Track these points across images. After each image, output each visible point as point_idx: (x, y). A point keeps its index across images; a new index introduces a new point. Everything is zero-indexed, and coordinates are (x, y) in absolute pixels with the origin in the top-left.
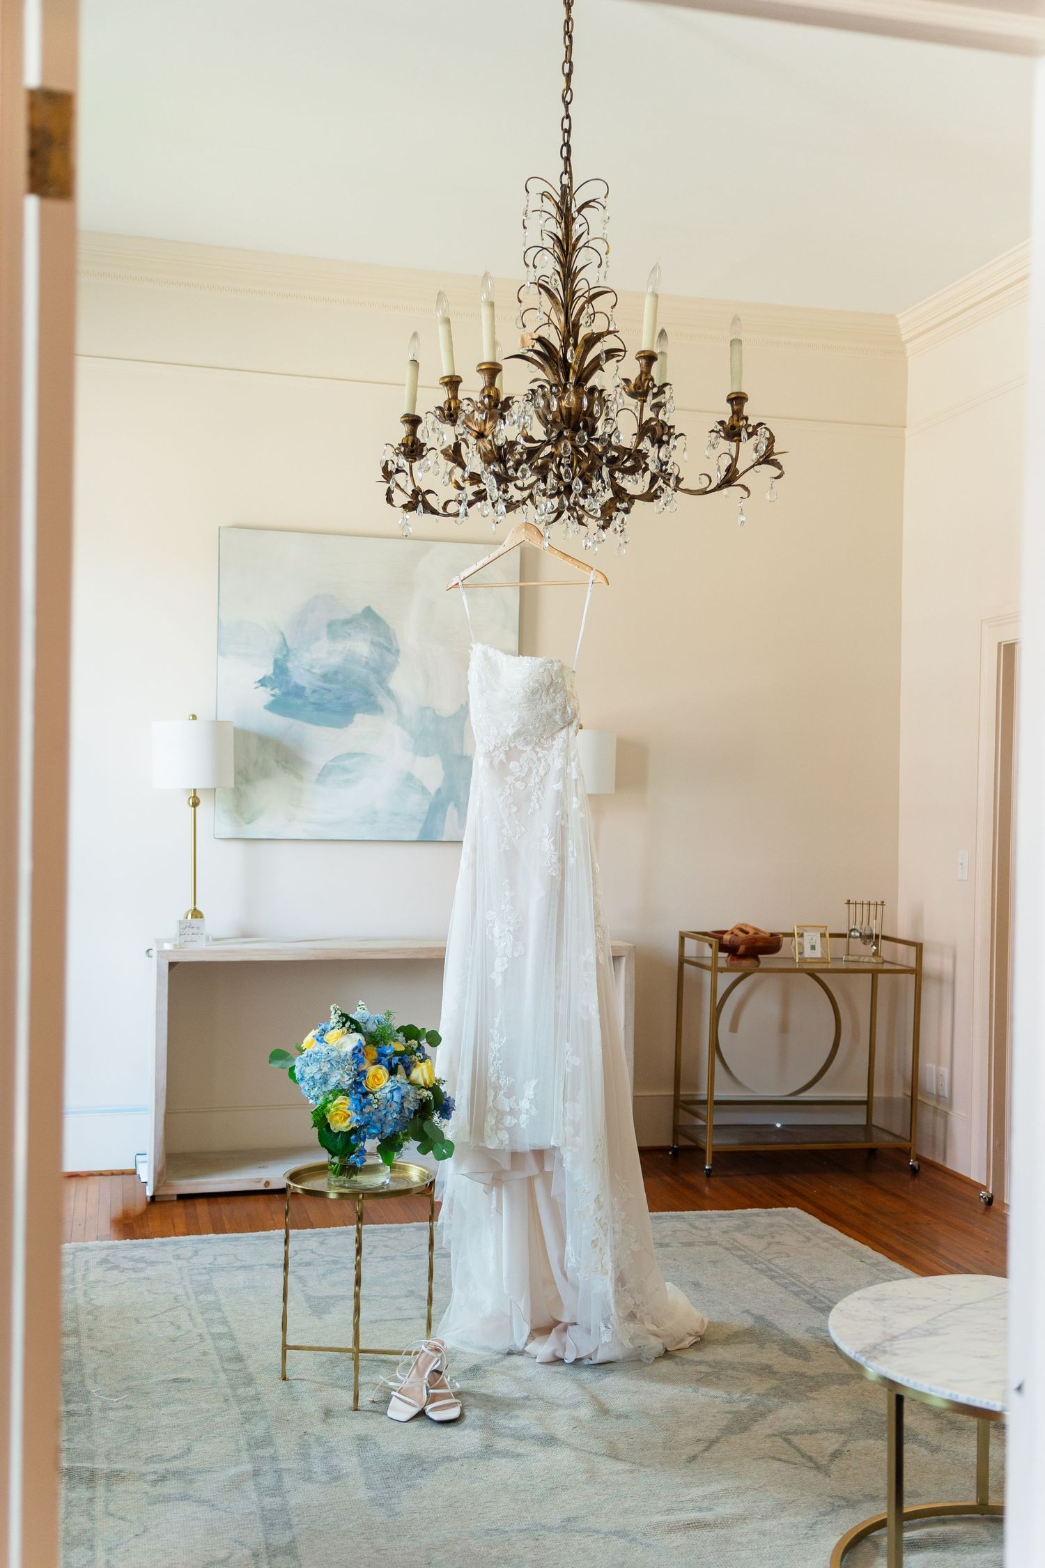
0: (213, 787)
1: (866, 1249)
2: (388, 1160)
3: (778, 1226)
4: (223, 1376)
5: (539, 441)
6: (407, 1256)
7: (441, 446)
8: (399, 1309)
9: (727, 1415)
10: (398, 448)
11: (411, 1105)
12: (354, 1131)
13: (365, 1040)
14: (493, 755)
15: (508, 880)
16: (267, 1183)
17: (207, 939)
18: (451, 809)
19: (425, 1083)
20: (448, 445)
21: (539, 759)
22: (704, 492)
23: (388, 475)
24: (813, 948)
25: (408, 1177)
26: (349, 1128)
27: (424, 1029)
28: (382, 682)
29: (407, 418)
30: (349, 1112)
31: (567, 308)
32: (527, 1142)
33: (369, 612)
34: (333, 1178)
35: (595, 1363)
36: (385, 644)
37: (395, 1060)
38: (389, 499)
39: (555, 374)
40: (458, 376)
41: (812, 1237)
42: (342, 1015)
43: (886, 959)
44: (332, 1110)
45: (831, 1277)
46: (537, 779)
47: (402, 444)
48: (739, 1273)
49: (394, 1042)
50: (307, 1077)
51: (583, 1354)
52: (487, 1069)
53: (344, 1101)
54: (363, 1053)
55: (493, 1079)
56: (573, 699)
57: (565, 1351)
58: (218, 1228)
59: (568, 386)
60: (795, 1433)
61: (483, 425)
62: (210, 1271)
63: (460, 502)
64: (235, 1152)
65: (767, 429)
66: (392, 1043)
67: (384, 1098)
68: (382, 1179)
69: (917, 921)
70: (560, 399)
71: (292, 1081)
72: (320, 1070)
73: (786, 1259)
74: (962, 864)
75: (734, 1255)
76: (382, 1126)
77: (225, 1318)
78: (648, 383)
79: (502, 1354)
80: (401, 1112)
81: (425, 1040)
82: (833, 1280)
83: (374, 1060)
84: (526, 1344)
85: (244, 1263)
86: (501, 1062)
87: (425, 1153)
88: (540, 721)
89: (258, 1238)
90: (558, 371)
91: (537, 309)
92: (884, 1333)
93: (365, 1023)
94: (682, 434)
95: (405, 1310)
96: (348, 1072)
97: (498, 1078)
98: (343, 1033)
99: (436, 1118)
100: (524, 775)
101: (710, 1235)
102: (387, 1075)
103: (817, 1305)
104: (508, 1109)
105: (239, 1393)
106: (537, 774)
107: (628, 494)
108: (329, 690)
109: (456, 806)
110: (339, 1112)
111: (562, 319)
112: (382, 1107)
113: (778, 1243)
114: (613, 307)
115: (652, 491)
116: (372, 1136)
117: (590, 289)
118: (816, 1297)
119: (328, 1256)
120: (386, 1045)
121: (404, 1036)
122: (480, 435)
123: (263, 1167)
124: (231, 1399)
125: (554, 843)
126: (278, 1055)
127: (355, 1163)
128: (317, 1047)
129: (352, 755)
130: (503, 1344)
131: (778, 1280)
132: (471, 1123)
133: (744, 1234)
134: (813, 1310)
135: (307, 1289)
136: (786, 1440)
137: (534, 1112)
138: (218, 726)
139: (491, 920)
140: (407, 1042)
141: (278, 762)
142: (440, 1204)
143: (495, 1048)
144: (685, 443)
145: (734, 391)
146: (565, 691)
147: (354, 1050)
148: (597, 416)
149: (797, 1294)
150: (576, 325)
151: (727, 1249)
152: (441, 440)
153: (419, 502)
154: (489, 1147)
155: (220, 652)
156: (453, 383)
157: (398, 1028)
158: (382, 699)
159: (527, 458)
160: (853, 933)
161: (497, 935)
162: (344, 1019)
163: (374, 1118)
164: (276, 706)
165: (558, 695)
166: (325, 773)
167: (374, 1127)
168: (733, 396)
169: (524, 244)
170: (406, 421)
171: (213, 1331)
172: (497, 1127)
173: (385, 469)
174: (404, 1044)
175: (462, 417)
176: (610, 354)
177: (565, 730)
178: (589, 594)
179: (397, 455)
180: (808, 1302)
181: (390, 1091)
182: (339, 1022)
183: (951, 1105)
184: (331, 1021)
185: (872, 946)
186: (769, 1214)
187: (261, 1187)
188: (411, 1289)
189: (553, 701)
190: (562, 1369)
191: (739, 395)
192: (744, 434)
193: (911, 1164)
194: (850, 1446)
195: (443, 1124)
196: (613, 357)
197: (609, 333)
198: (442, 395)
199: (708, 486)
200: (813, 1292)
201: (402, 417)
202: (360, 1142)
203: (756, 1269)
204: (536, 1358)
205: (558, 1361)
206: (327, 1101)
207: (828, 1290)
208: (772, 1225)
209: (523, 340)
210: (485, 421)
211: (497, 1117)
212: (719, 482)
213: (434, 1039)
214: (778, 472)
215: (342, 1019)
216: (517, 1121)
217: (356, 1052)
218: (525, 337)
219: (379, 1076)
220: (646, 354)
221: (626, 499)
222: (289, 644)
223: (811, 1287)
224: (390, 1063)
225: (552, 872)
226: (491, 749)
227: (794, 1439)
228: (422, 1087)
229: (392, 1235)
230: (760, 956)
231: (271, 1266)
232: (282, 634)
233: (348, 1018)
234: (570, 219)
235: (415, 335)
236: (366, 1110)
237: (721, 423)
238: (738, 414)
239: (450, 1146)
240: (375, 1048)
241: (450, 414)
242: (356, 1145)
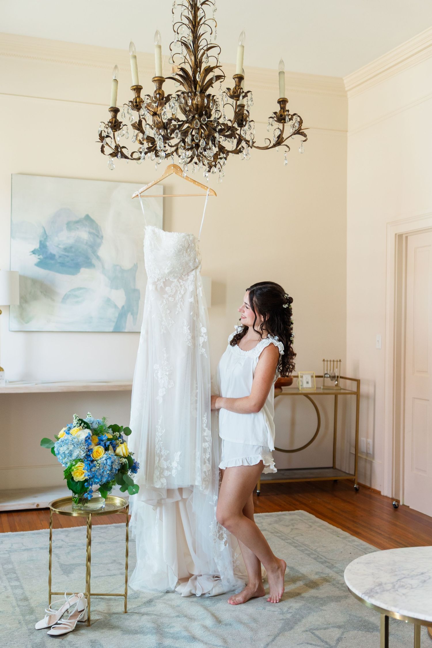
0: (8, 304)
1: (339, 530)
2: (104, 496)
3: (295, 520)
4: (17, 609)
5: (182, 121)
6: (111, 542)
7: (131, 122)
8: (108, 570)
9: (282, 621)
10: (107, 124)
11: (116, 467)
12: (86, 481)
13: (92, 433)
14: (157, 283)
15: (165, 348)
16: (38, 505)
17: (6, 382)
18: (129, 317)
19: (124, 455)
20: (135, 121)
21: (181, 286)
22: (267, 148)
23: (102, 138)
24: (307, 383)
25: (114, 504)
26: (84, 479)
27: (122, 427)
28: (94, 252)
29: (112, 109)
30: (84, 471)
31: (195, 54)
32: (176, 484)
33: (88, 218)
34: (75, 505)
35: (212, 595)
36: (96, 233)
37: (108, 443)
38: (103, 151)
39: (189, 87)
40: (140, 86)
41: (312, 525)
42: (80, 420)
43: (342, 387)
44: (75, 470)
45: (324, 545)
46: (180, 296)
47: (110, 122)
48: (279, 545)
49: (107, 433)
50: (61, 452)
51: (205, 592)
52: (155, 446)
53: (81, 465)
54: (91, 439)
55: (158, 452)
56: (199, 254)
57: (196, 590)
58: (13, 529)
59: (197, 93)
60: (317, 629)
61: (156, 108)
62: (10, 552)
63: (141, 152)
64: (20, 489)
65: (299, 116)
66: (106, 434)
67: (102, 463)
68: (101, 505)
69: (356, 369)
70: (193, 100)
71: (53, 455)
72: (68, 449)
73: (301, 537)
74: (378, 341)
75: (275, 536)
76: (101, 478)
77: (18, 577)
78: (240, 91)
79: (163, 592)
80: (111, 470)
81: (123, 432)
82: (325, 547)
83: (97, 443)
84: (176, 587)
85: (27, 547)
86: (162, 442)
87: (124, 491)
88: (182, 266)
89: (34, 534)
90: (191, 85)
91: (180, 54)
92: (374, 582)
93: (91, 424)
94: (252, 121)
95: (112, 570)
96: (83, 450)
97: (161, 451)
98: (80, 429)
99: (129, 473)
100: (173, 294)
101: (263, 526)
102: (104, 451)
103: (319, 560)
104: (166, 467)
105: (26, 618)
106: (180, 293)
107: (226, 150)
108: (68, 256)
109: (132, 314)
110: (78, 471)
111: (193, 58)
112: (101, 468)
113: (296, 529)
114: (219, 54)
115: (238, 149)
116: (96, 483)
117: (208, 44)
118: (318, 556)
119: (70, 543)
120: (103, 435)
121: (112, 430)
122: (155, 114)
123: (36, 497)
124: (22, 622)
125: (189, 329)
126: (45, 441)
127: (87, 497)
128: (66, 437)
129: (80, 289)
130: (164, 587)
131: (298, 548)
132: (146, 475)
133: (279, 525)
134: (318, 563)
135: (60, 560)
136: (313, 633)
137: (179, 468)
138: (11, 274)
139: (157, 369)
140: (113, 433)
141: (42, 292)
142: (130, 516)
143: (159, 435)
144: (254, 125)
145: (281, 97)
146: (195, 251)
147: (86, 438)
148: (212, 108)
149: (309, 555)
150: (201, 62)
151: (272, 533)
152: (131, 119)
153: (119, 152)
154: (156, 487)
155: (12, 236)
156: (138, 89)
157: (109, 426)
158: (94, 261)
159: (178, 128)
160: (326, 376)
161: (160, 377)
162: (81, 422)
163: (97, 474)
164: (41, 264)
165: (192, 253)
166: (66, 298)
167: (97, 478)
168: (281, 100)
169: (173, 21)
170: (112, 111)
171: (11, 584)
172: (160, 476)
173: (100, 135)
174: (112, 434)
175: (144, 106)
176: (218, 77)
177: (194, 271)
178: (206, 201)
179: (107, 128)
180: (315, 559)
181: (105, 460)
182: (78, 423)
183: (373, 457)
184: (74, 423)
185: (335, 381)
186: (290, 514)
187: (35, 507)
188: (114, 559)
189: (189, 255)
190: (195, 599)
191: (284, 99)
192: (287, 119)
193: (355, 486)
194: (345, 635)
195: (133, 476)
196: (219, 79)
197: (217, 67)
198: (132, 95)
199: (269, 145)
200: (317, 554)
201: (110, 108)
202: (90, 486)
203: (287, 543)
204: (181, 594)
205: (193, 595)
206: (72, 465)
207: (324, 552)
208: (292, 520)
209: (173, 69)
210: (157, 107)
211: (160, 471)
212: (275, 143)
213: (128, 432)
214: (304, 139)
215: (80, 422)
216: (171, 473)
217: (87, 439)
218: (174, 67)
219: (99, 451)
220: (238, 76)
221: (226, 152)
222: (47, 233)
223: (315, 551)
224: (105, 445)
225: (188, 343)
226: (156, 280)
227: (317, 632)
228: (122, 457)
229: (103, 531)
230: (282, 387)
231: (41, 548)
232: (44, 228)
233: (82, 421)
234: (197, 9)
235: (116, 67)
236: (93, 470)
237: (275, 113)
238: (283, 108)
239: (137, 487)
240: (97, 437)
241: (137, 105)
242: (88, 488)
